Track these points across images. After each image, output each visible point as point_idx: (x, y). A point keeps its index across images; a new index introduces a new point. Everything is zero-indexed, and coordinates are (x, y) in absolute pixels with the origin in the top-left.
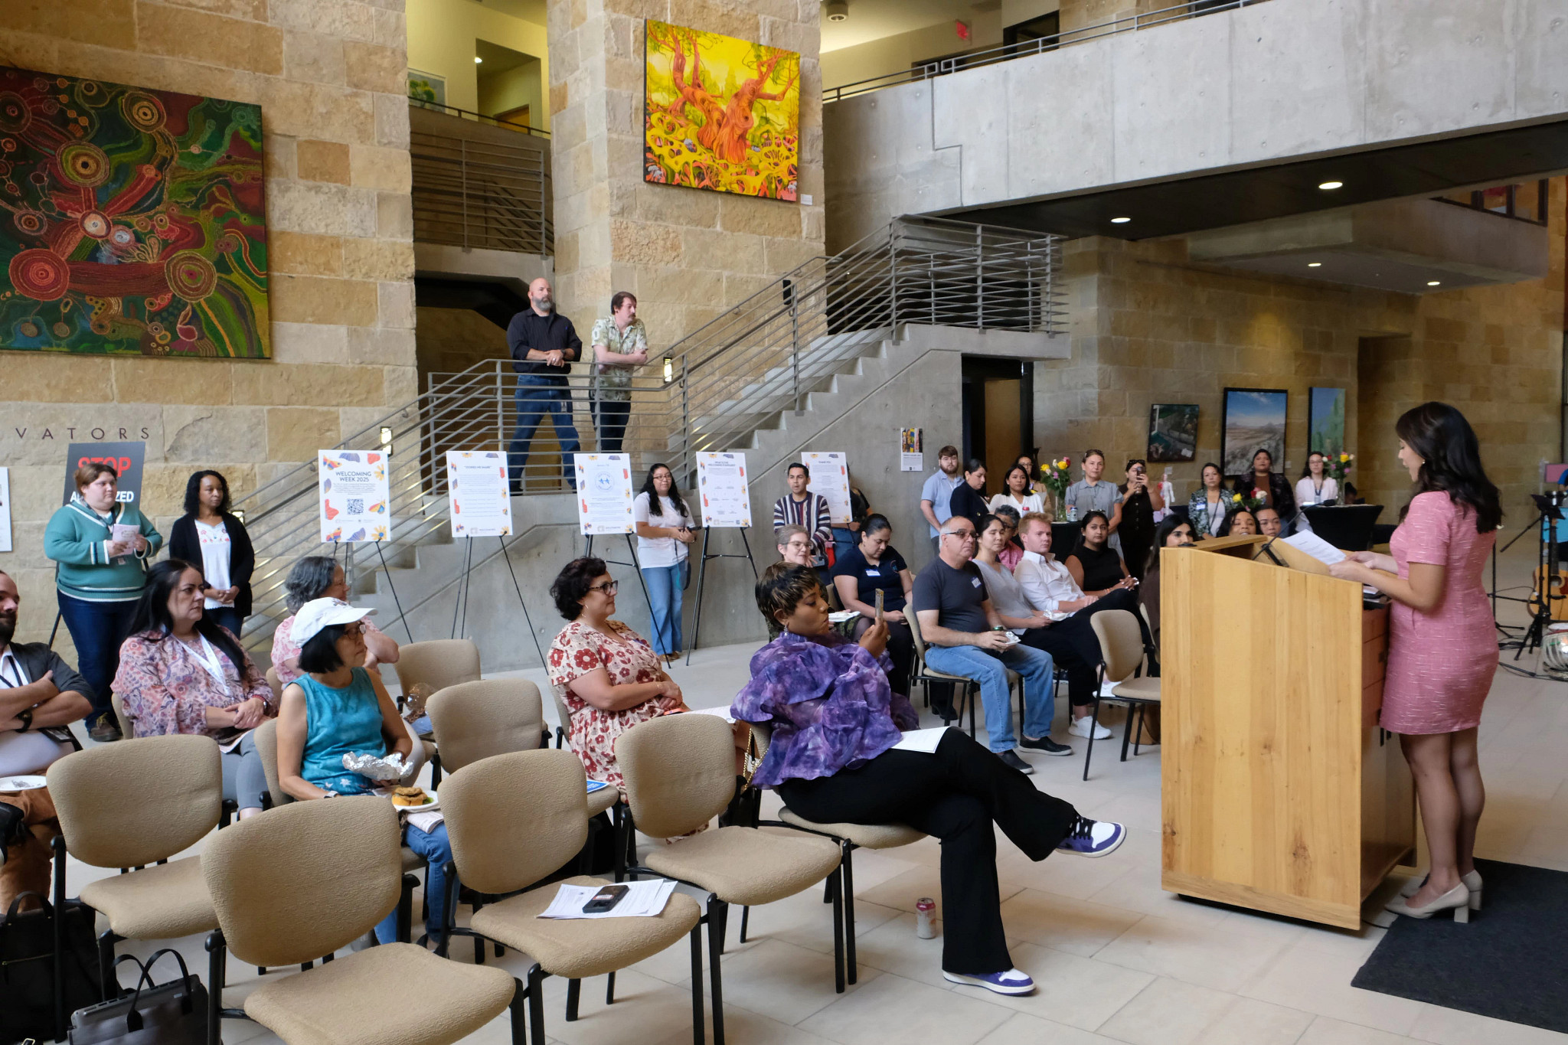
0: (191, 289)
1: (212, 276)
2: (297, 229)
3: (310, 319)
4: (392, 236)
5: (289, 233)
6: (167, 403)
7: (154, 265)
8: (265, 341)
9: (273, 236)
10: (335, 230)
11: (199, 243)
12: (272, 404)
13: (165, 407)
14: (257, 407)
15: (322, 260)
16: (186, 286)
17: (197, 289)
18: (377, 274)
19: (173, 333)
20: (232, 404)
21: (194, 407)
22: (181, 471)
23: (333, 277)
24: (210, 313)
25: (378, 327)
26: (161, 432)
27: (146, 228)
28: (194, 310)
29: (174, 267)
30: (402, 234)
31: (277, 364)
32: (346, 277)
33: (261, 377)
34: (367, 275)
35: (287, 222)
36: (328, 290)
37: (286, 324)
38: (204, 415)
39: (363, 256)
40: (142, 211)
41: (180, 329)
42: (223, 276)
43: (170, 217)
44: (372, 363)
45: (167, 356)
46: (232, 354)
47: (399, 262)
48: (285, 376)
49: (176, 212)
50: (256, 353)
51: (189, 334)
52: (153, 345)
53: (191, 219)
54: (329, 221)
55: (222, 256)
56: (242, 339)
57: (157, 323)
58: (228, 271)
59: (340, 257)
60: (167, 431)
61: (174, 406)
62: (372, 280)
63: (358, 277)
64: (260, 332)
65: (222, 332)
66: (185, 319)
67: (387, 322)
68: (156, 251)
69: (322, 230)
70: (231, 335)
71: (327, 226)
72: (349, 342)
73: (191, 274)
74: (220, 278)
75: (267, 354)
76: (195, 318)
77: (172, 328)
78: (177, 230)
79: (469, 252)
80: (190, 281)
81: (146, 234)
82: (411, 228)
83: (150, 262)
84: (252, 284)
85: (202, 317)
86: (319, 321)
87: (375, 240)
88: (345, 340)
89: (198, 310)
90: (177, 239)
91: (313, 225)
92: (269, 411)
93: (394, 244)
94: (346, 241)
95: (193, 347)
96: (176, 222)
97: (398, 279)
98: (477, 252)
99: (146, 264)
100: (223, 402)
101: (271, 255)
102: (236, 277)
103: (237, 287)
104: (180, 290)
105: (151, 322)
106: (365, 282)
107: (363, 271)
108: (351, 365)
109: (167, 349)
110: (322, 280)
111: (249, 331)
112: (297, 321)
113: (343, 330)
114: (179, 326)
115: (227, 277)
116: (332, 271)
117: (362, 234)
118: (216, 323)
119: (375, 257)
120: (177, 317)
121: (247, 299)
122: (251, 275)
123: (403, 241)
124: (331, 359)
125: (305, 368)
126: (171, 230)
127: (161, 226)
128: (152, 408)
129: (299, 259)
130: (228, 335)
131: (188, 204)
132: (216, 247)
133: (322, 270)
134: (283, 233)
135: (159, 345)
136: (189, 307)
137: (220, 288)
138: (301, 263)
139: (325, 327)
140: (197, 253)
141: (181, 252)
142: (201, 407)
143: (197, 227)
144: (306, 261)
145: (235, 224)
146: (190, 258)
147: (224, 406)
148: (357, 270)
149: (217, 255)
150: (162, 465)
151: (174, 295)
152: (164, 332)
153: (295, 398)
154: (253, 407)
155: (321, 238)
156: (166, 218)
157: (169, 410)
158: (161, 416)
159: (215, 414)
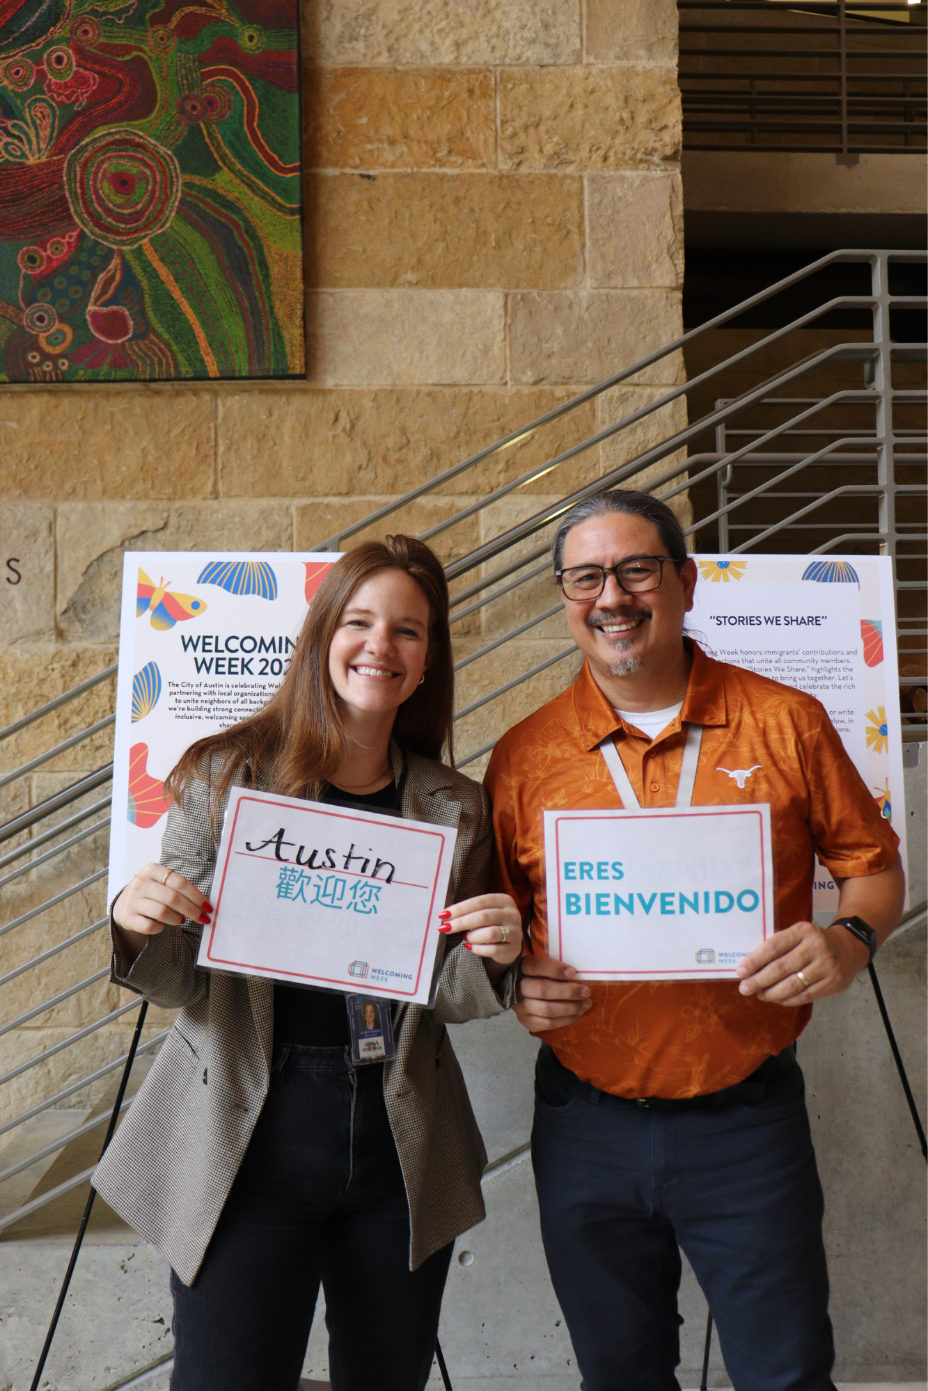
0: (121, 218)
1: (169, 183)
2: (384, 59)
3: (410, 276)
4: (626, 55)
5: (365, 72)
6: (66, 499)
7: (40, 166)
8: (293, 334)
9: (327, 82)
10: (479, 53)
11: (142, 105)
12: (311, 492)
13: (63, 507)
14: (274, 502)
15: (443, 128)
16: (109, 212)
17: (136, 217)
18: (584, 153)
19: (78, 325)
20: (215, 495)
21: (123, 506)
22: (93, 662)
23: (470, 168)
24: (163, 271)
25: (585, 288)
26: (49, 568)
27: (24, 80)
28: (126, 267)
29: (85, 167)
30: (649, 49)
31: (324, 392)
32: (505, 166)
33: (288, 425)
34: (558, 158)
35: (360, 46)
36: (457, 201)
37: (352, 293)
38: (148, 525)
39: (547, 113)
40: (18, 42)
41: (95, 315)
42: (197, 180)
43: (79, 51)
44: (566, 381)
45: (59, 382)
46: (213, 370)
47: (641, 119)
48: (344, 421)
49: (95, 38)
50: (272, 366)
51: (113, 325)
52: (33, 357)
53: (127, 49)
54: (464, 33)
55: (195, 132)
56: (235, 329)
57: (43, 306)
58: (211, 167)
59: (489, 119)
60: (64, 566)
61: (80, 506)
62: (570, 170)
63: (535, 165)
64: (280, 312)
65: (191, 316)
66: (104, 291)
67: (609, 275)
68: (45, 133)
69: (446, 57)
70: (209, 322)
71: (458, 45)
72: (508, 327)
73: (123, 183)
74: (189, 185)
75: (296, 364)
76: (128, 287)
77: (72, 316)
78: (94, 79)
79: (852, 163)
80: (120, 200)
81: (23, 97)
82: (672, 31)
83: (32, 161)
84: (264, 196)
85: (145, 283)
86: (433, 281)
87: (579, 71)
88: (498, 324)
89: (137, 270)
90: (94, 100)
91: (424, 46)
92: (304, 511)
93: (629, 73)
94: (506, 78)
95: (121, 359)
96: (94, 59)
97: (636, 163)
98: (872, 162)
99: (22, 166)
100: (194, 492)
101: (318, 128)
102: (224, 181)
103: (229, 205)
104: (97, 222)
105: (28, 304)
106: (552, 177)
107: (549, 149)
108: (511, 388)
109: (64, 365)
110: (442, 178)
111: (254, 311)
112: (379, 285)
113: (493, 299)
114: (91, 308)
115: (206, 183)
116: (472, 154)
117: (547, 58)
118: (177, 294)
119: (579, 112)
120: (88, 286)
121: (251, 232)
122: (264, 176)
123: (651, 64)
124: (460, 374)
125: (396, 397)
126: (80, 80)
127: (58, 73)
128: (33, 511)
129: (388, 130)
130: (204, 324)
131: (118, 14)
132: (182, 111)
133: (442, 154)
134: (350, 72)
135: (45, 356)
136: (115, 262)
137: (188, 211)
138: (392, 142)
139: (446, 296)
140: (137, 129)
141: (100, 132)
142: (143, 505)
143: (140, 69)
144: (406, 136)
145: (226, 51)
146: (121, 144)
147: (196, 502)
148: (533, 149)
149: (183, 130)
150: (50, 646)
151: (82, 235)
152: (57, 325)
153: (367, 476)
154: (264, 503)
155: (443, 76)
156: (68, 53)
157: (74, 512)
158: (51, 528)
159: (173, 521)
